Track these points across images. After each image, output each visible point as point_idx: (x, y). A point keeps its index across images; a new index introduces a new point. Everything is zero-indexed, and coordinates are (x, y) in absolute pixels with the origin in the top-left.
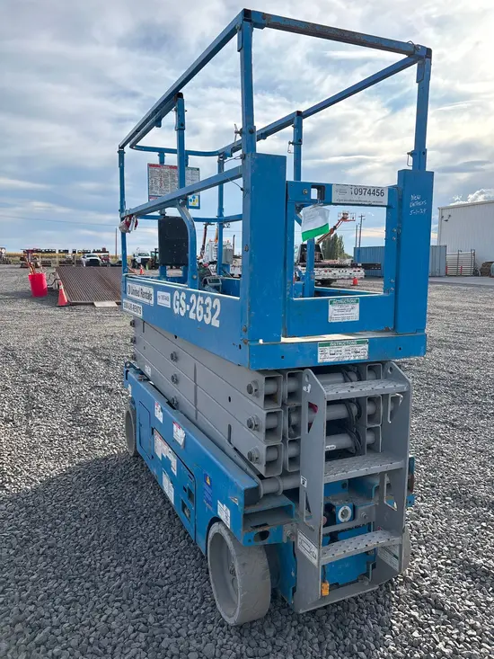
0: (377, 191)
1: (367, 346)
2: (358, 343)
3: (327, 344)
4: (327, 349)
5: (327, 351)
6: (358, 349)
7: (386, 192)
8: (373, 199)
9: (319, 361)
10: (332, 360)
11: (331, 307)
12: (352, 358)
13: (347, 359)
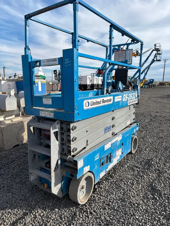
0: (54, 60)
1: (53, 114)
2: (51, 112)
3: (42, 110)
4: (42, 112)
5: (42, 113)
6: (51, 114)
7: (57, 60)
8: (53, 63)
9: (40, 115)
10: (43, 116)
11: (43, 99)
12: (49, 117)
13: (47, 116)
